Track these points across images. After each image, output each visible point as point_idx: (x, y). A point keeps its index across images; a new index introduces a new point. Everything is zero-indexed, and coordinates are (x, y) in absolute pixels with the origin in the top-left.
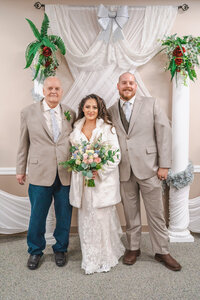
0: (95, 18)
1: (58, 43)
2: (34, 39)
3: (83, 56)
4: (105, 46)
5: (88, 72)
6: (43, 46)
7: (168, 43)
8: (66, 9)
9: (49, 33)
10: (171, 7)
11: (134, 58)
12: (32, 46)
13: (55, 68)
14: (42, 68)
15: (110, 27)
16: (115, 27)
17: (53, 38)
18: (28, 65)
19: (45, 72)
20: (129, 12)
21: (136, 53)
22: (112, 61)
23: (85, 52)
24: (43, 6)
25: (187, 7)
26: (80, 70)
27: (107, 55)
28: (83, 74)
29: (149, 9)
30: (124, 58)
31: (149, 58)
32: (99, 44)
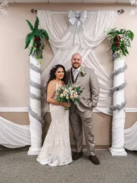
0: (67, 18)
1: (44, 34)
2: (30, 31)
3: (60, 41)
4: (73, 35)
5: (62, 50)
6: (35, 36)
7: (111, 33)
8: (49, 13)
9: (39, 28)
10: (113, 11)
11: (90, 42)
12: (29, 36)
13: (43, 48)
14: (35, 49)
15: (76, 24)
16: (79, 23)
17: (41, 30)
18: (27, 47)
19: (36, 51)
20: (88, 14)
21: (91, 39)
22: (77, 44)
23: (61, 38)
24: (36, 11)
25: (123, 11)
26: (57, 49)
27: (74, 40)
28: (59, 51)
29: (99, 12)
30: (84, 42)
31: (100, 42)
32: (69, 33)
